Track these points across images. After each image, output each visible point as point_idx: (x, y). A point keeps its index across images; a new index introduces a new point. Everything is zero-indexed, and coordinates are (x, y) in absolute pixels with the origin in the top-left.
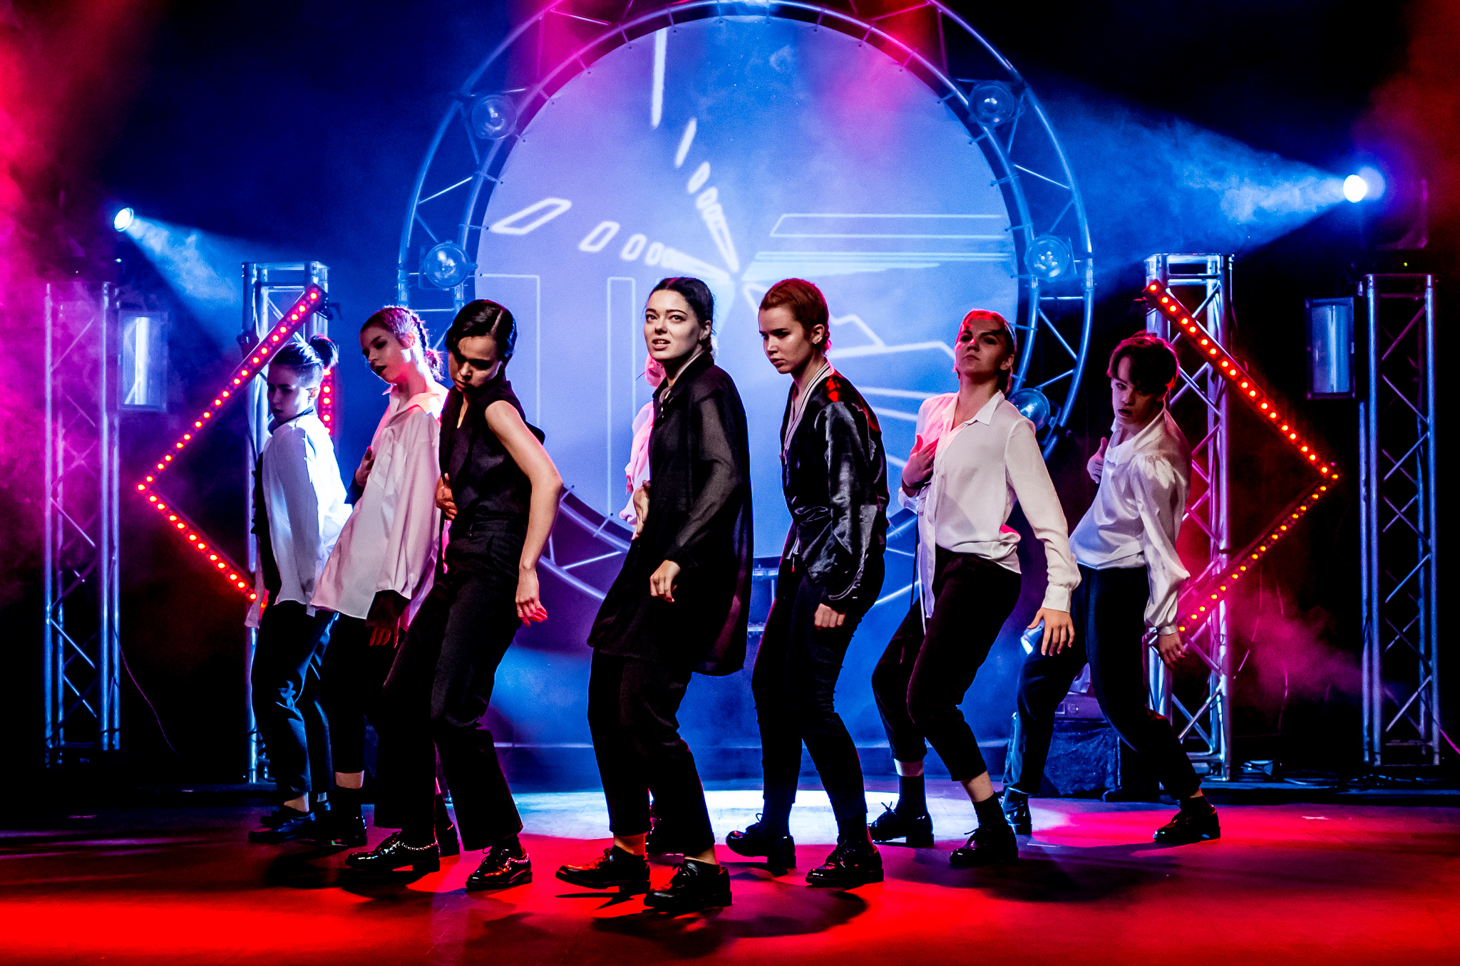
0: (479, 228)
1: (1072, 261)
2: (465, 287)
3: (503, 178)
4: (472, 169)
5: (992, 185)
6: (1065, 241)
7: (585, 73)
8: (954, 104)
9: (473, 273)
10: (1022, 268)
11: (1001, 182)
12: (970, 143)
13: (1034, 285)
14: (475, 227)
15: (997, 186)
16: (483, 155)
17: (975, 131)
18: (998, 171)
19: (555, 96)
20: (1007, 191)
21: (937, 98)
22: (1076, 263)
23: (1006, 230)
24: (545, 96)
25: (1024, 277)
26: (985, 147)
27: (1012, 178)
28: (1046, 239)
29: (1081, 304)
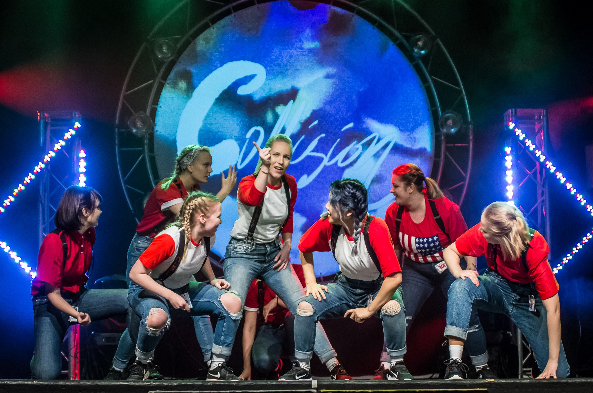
0: (156, 106)
1: (462, 126)
2: (148, 137)
4: (153, 76)
6: (458, 115)
8: (401, 46)
10: (437, 129)
11: (426, 86)
13: (443, 138)
16: (159, 70)
17: (411, 58)
18: (424, 80)
20: (428, 90)
24: (191, 40)
25: (438, 134)
26: (417, 68)
27: (431, 83)
28: (449, 113)
29: (467, 148)
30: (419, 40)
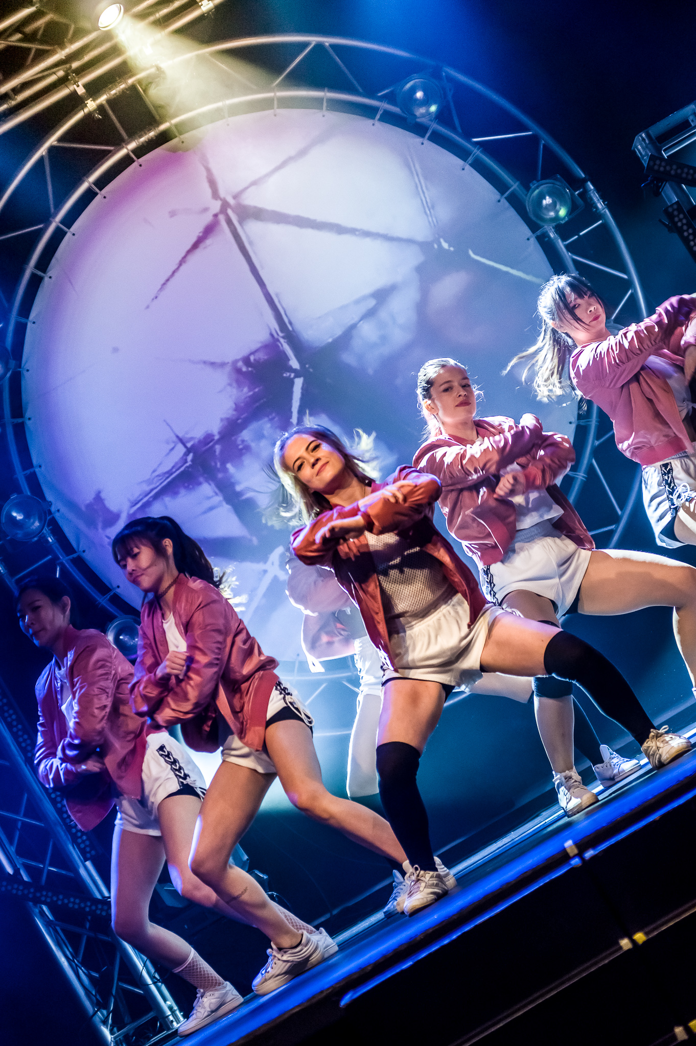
0: (32, 470)
1: (574, 194)
2: (50, 530)
3: (27, 415)
5: (463, 169)
6: (556, 179)
7: (46, 279)
8: (389, 118)
9: (50, 513)
10: (534, 226)
11: (470, 162)
12: (422, 144)
13: (552, 235)
14: (28, 472)
15: (468, 167)
17: (419, 129)
18: (462, 154)
19: (32, 316)
20: (478, 166)
21: (370, 122)
22: (577, 194)
23: (499, 201)
24: (23, 320)
25: (539, 233)
26: (438, 139)
27: (477, 152)
28: (537, 187)
29: (605, 227)
30: (413, 90)
